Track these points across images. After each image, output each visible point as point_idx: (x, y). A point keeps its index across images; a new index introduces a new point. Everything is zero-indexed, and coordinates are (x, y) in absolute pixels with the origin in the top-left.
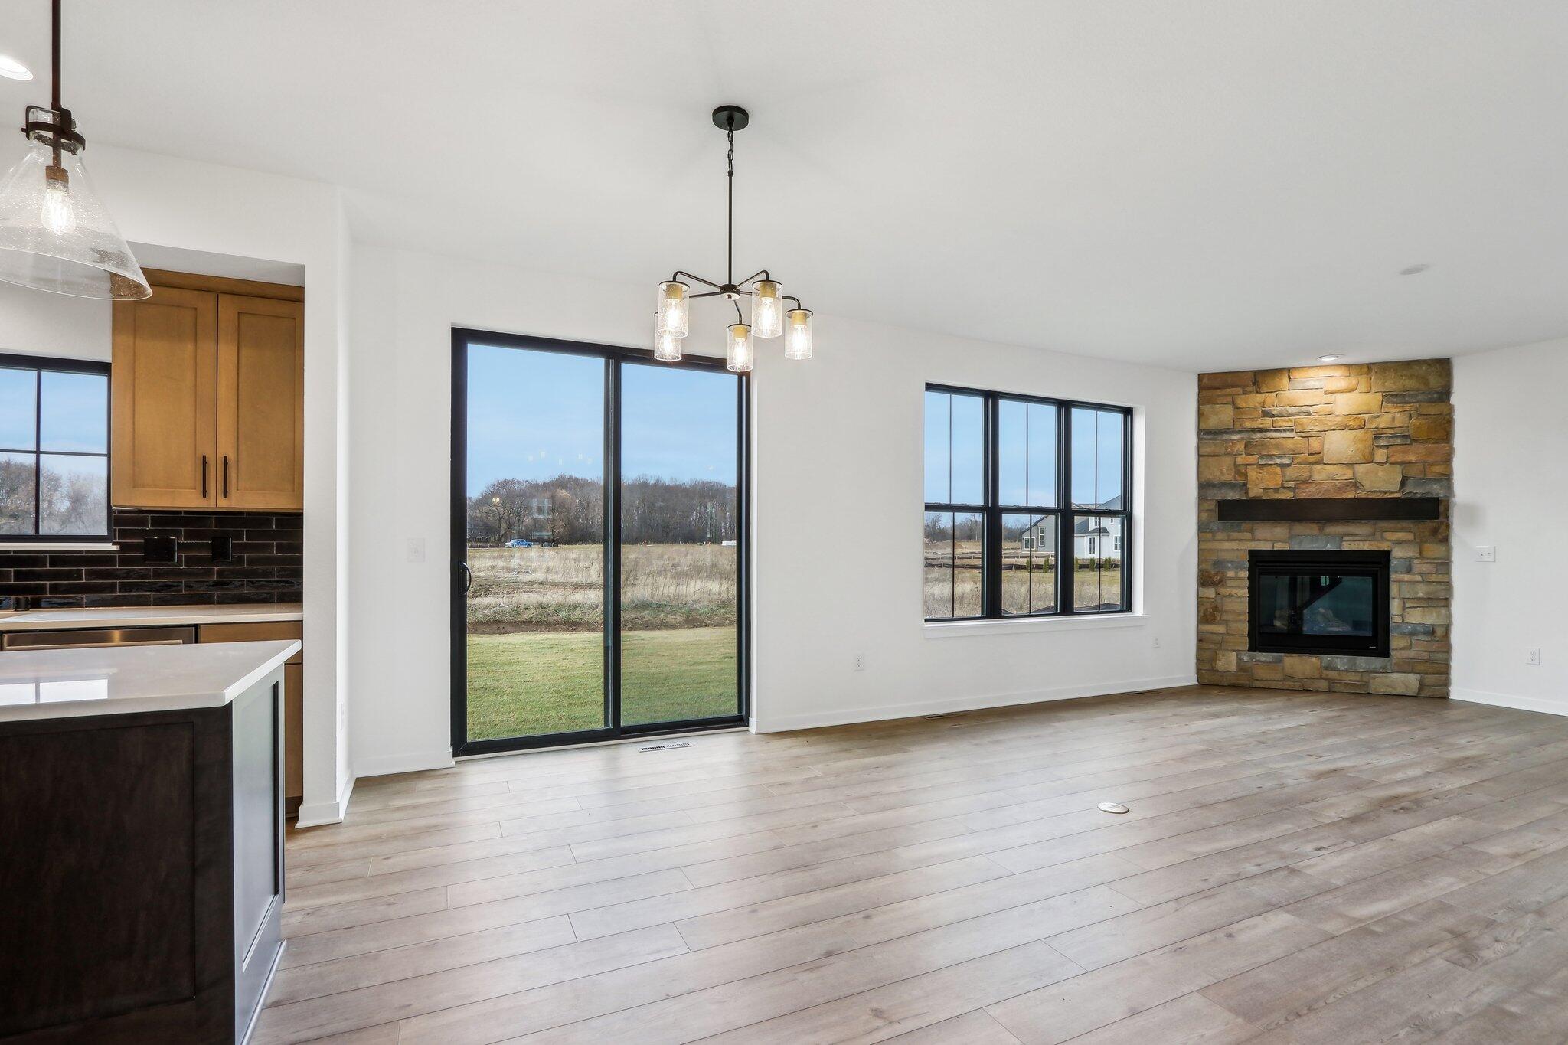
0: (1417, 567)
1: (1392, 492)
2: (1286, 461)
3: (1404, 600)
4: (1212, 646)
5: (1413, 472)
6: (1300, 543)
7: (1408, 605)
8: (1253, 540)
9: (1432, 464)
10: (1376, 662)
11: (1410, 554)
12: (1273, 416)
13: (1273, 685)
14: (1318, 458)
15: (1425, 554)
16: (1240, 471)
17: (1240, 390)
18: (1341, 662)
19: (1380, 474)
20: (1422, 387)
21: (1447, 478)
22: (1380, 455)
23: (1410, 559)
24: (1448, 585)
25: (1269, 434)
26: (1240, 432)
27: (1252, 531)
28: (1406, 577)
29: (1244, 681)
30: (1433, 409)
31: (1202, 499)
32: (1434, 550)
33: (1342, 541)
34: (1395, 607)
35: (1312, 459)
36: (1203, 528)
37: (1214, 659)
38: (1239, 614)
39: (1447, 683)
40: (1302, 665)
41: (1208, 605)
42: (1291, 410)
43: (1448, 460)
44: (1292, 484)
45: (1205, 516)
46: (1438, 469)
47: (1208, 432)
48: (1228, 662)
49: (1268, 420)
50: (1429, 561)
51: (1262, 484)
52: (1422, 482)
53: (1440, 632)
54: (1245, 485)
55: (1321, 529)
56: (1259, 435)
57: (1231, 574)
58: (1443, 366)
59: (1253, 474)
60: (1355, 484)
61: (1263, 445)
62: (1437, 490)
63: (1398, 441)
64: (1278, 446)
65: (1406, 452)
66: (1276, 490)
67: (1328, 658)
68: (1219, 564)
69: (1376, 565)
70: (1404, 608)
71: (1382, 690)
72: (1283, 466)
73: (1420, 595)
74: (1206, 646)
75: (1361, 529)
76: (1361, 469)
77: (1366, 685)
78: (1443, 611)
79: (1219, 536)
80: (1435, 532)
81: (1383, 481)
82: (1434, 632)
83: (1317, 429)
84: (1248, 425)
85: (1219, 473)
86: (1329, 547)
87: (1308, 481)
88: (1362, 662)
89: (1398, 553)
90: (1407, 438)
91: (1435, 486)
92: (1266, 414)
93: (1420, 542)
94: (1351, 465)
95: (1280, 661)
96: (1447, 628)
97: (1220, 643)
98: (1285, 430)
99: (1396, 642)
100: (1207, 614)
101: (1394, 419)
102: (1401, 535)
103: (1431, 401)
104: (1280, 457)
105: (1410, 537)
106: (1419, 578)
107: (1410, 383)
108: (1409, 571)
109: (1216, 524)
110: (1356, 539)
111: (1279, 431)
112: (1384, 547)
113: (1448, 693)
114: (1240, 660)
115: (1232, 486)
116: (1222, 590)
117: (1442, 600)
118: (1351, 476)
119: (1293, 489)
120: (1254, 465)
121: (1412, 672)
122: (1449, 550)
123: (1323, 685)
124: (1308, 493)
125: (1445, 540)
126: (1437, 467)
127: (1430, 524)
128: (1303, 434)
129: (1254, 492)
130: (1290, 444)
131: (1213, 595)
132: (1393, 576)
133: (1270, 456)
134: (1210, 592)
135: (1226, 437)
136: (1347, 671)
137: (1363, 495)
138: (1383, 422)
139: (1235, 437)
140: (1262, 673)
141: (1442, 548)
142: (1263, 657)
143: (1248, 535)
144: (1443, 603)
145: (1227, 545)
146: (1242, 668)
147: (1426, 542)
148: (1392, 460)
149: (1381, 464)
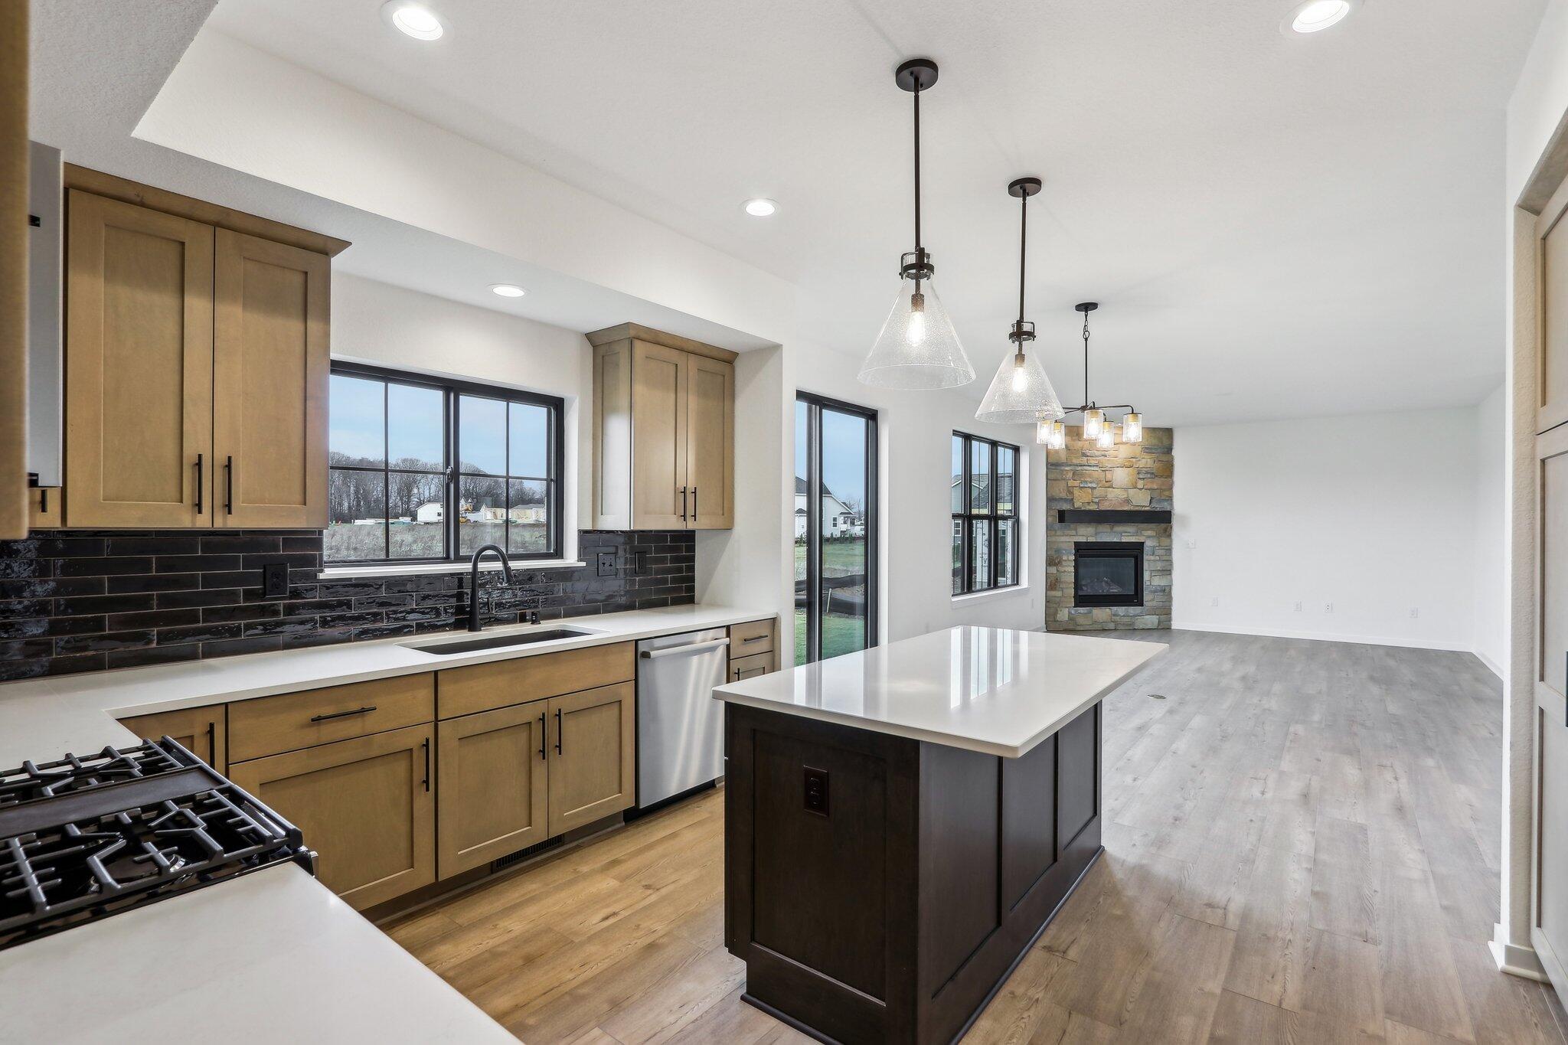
0: (1157, 551)
1: (1146, 507)
2: (1094, 485)
3: (1150, 571)
4: (1054, 605)
5: (1155, 495)
6: (1101, 537)
7: (1152, 574)
8: (1077, 535)
9: (1164, 490)
10: (1138, 609)
11: (1153, 544)
12: (1088, 456)
13: (1087, 628)
14: (1109, 484)
15: (1161, 544)
16: (1070, 492)
17: (1070, 438)
18: (1121, 610)
19: (1140, 495)
20: (1160, 444)
21: (1170, 499)
22: (1140, 484)
23: (1154, 547)
24: (1170, 562)
25: (1085, 468)
26: (1071, 465)
27: (1076, 530)
28: (1152, 558)
29: (1071, 627)
30: (1165, 458)
31: (1048, 508)
32: (1165, 541)
33: (1122, 536)
34: (1146, 576)
35: (1107, 484)
36: (1049, 528)
37: (1056, 613)
38: (1070, 583)
39: (1170, 620)
40: (1101, 613)
41: (1052, 579)
42: (1097, 453)
43: (1171, 488)
44: (1097, 500)
45: (1050, 519)
46: (1167, 493)
47: (1052, 465)
48: (1063, 615)
49: (1085, 459)
50: (1162, 547)
51: (1082, 500)
52: (1160, 501)
53: (1167, 589)
54: (1072, 499)
55: (1112, 529)
56: (1080, 468)
57: (1065, 558)
58: (1169, 432)
59: (1076, 492)
60: (1128, 501)
61: (1082, 475)
62: (1166, 507)
63: (1149, 476)
64: (1090, 476)
65: (1152, 483)
66: (1089, 503)
67: (1115, 608)
68: (1058, 551)
69: (1135, 551)
70: (1151, 576)
71: (1141, 627)
72: (1093, 488)
73: (1159, 568)
74: (1051, 605)
75: (1130, 528)
76: (1131, 492)
77: (1133, 624)
78: (1169, 577)
79: (1059, 533)
80: (1165, 530)
81: (1141, 500)
82: (1164, 590)
83: (1110, 466)
84: (1075, 461)
85: (1058, 492)
86: (1115, 540)
87: (1104, 498)
88: (1133, 610)
89: (1149, 544)
90: (1154, 475)
91: (1166, 504)
92: (1084, 455)
93: (1158, 536)
94: (1126, 489)
95: (1090, 612)
96: (1170, 587)
97: (1059, 603)
98: (1094, 466)
99: (1147, 597)
100: (1051, 584)
101: (1147, 462)
102: (1149, 533)
103: (1163, 453)
104: (1091, 483)
105: (1153, 533)
106: (1158, 558)
107: (1157, 441)
108: (1153, 554)
109: (1058, 525)
110: (1126, 534)
111: (1090, 466)
112: (1141, 539)
113: (1170, 625)
114: (1070, 613)
115: (1065, 500)
116: (1060, 568)
117: (1167, 571)
118: (1125, 496)
119: (1097, 503)
120: (1077, 487)
121: (1154, 614)
122: (1171, 541)
123: (1112, 626)
124: (1105, 506)
125: (1170, 536)
127: (1163, 526)
128: (1103, 469)
129: (1077, 505)
130: (1096, 475)
131: (1055, 572)
132: (1145, 557)
133: (1086, 482)
134: (1053, 570)
135: (1063, 468)
136: (1124, 616)
137: (1132, 508)
138: (1142, 464)
139: (1068, 469)
140: (1081, 620)
141: (1169, 540)
142: (1082, 610)
143: (1074, 532)
144: (1168, 573)
145: (1063, 539)
146: (1071, 619)
147: (1161, 536)
148: (1146, 487)
149: (1141, 489)
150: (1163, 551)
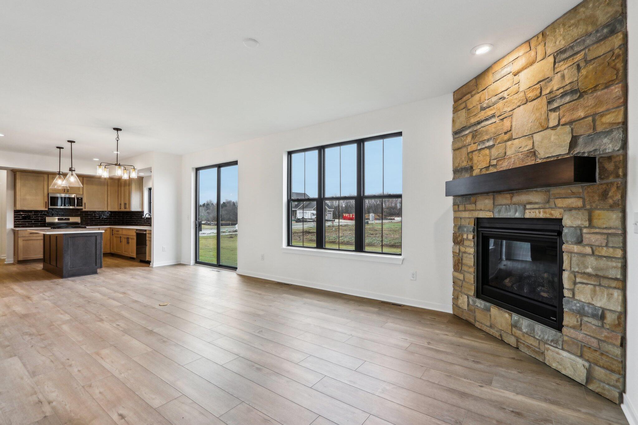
0: (588, 238)
2: (491, 143)
3: (575, 274)
4: (458, 288)
5: (582, 130)
6: (499, 211)
7: (578, 280)
8: (475, 210)
9: (602, 115)
10: (549, 333)
11: (578, 223)
12: (485, 108)
14: (509, 136)
15: (595, 222)
16: (471, 157)
17: (469, 96)
19: (553, 138)
20: (590, 29)
21: (619, 127)
22: (553, 119)
23: (580, 229)
24: (620, 262)
25: (482, 124)
26: (470, 127)
27: (475, 203)
28: (576, 248)
30: (603, 49)
32: (605, 218)
33: (525, 209)
34: (566, 280)
35: (506, 137)
37: (459, 298)
38: (470, 267)
39: (619, 387)
40: (501, 317)
41: (456, 258)
42: (495, 100)
44: (495, 162)
46: (609, 119)
47: (456, 133)
48: (464, 302)
49: (482, 113)
50: (597, 230)
51: (479, 165)
52: (591, 139)
53: (610, 318)
54: (471, 167)
55: (511, 199)
56: (479, 127)
57: (465, 236)
59: (475, 158)
60: (533, 153)
61: (481, 134)
62: (606, 144)
63: (568, 99)
64: (486, 133)
65: (574, 109)
66: (487, 168)
67: (516, 318)
68: (461, 228)
70: (575, 283)
71: (554, 365)
72: (490, 148)
73: (589, 270)
74: (456, 288)
75: (537, 197)
76: (539, 137)
77: (543, 353)
78: (615, 294)
79: (461, 208)
81: (556, 146)
82: (602, 317)
83: (509, 109)
84: (473, 120)
85: (462, 161)
86: (517, 215)
87: (504, 156)
88: (539, 330)
89: (567, 221)
90: (576, 92)
91: (605, 140)
92: (482, 109)
93: (589, 209)
94: (531, 136)
95: (489, 310)
96: (619, 316)
97: (462, 287)
98: (490, 118)
99: (570, 319)
100: (458, 265)
101: (563, 77)
102: (571, 201)
103: (600, 40)
104: (488, 141)
105: (579, 203)
106: (588, 250)
107: (581, 30)
108: (580, 241)
109: (459, 199)
110: (535, 207)
111: (488, 119)
112: (556, 214)
113: (620, 398)
114: (469, 302)
115: (465, 170)
116: (463, 249)
117: (613, 279)
118: (531, 146)
119: (496, 166)
120: (476, 150)
121: (581, 356)
122: (622, 218)
123: (513, 341)
124: (503, 168)
125: (617, 206)
126: (608, 116)
127: (599, 187)
128: (500, 118)
129: (475, 173)
130: (494, 128)
131: (458, 251)
132: (565, 248)
133: (483, 142)
134: (457, 249)
135: (463, 133)
136: (527, 333)
137: (540, 161)
139: (467, 132)
140: (480, 317)
141: (613, 215)
142: (480, 303)
143: (474, 206)
144: (614, 284)
146: (469, 309)
147: (596, 209)
148: (563, 121)
149: (554, 128)
150: (598, 237)
